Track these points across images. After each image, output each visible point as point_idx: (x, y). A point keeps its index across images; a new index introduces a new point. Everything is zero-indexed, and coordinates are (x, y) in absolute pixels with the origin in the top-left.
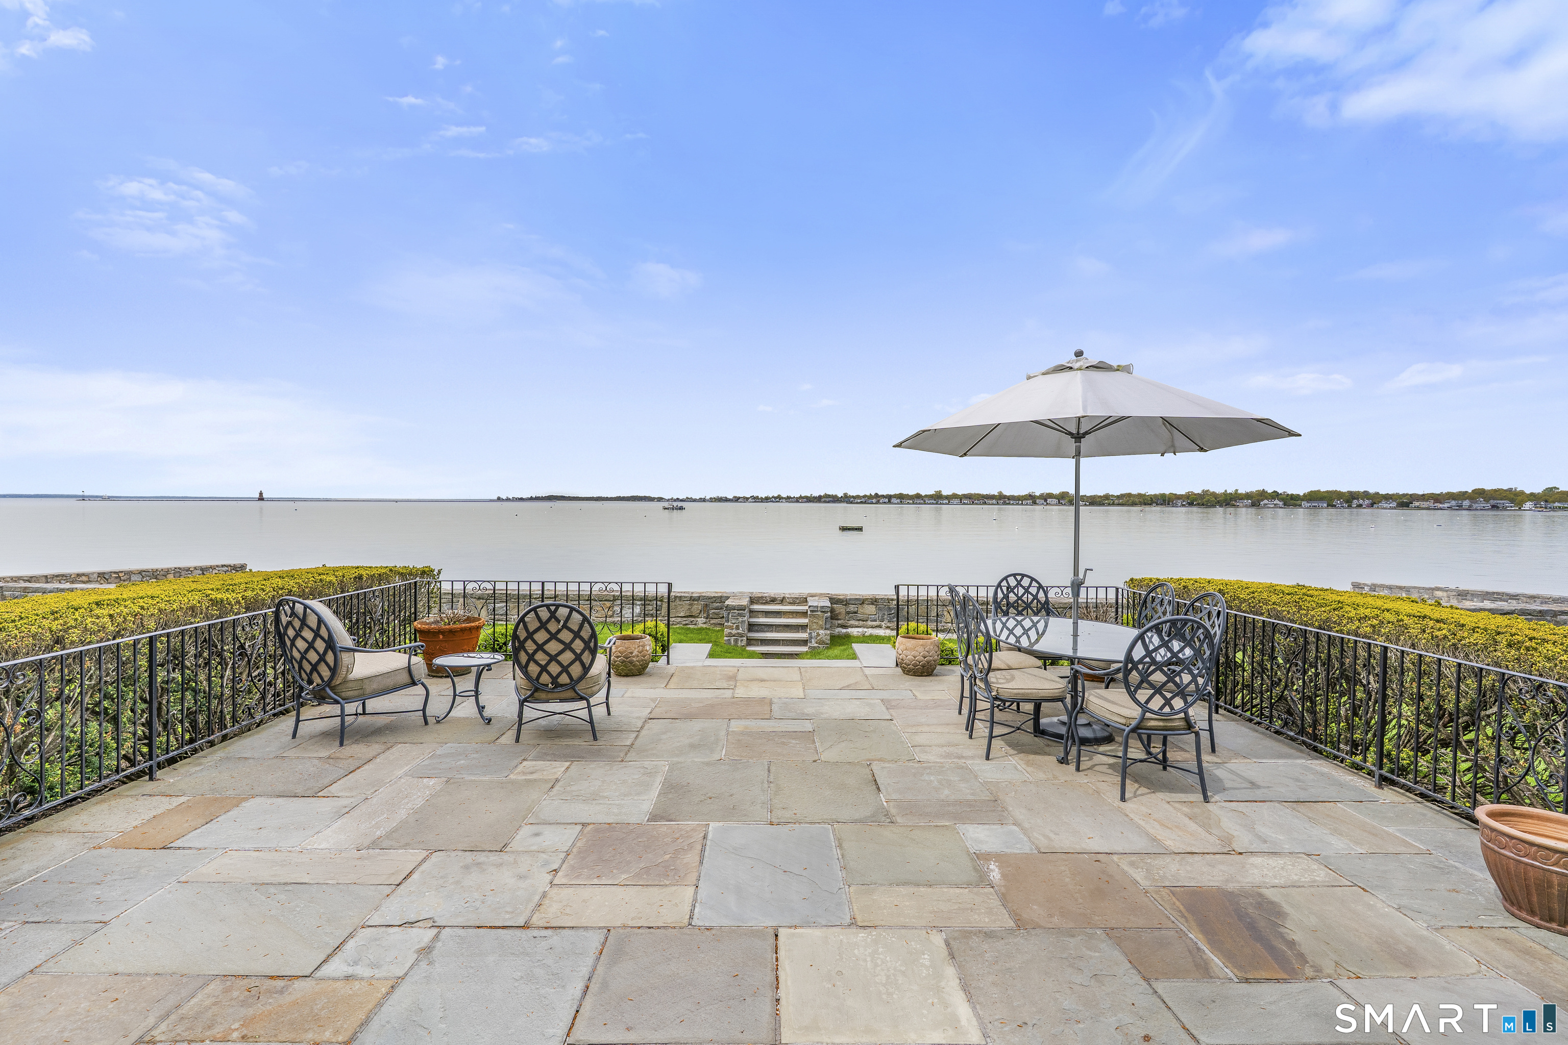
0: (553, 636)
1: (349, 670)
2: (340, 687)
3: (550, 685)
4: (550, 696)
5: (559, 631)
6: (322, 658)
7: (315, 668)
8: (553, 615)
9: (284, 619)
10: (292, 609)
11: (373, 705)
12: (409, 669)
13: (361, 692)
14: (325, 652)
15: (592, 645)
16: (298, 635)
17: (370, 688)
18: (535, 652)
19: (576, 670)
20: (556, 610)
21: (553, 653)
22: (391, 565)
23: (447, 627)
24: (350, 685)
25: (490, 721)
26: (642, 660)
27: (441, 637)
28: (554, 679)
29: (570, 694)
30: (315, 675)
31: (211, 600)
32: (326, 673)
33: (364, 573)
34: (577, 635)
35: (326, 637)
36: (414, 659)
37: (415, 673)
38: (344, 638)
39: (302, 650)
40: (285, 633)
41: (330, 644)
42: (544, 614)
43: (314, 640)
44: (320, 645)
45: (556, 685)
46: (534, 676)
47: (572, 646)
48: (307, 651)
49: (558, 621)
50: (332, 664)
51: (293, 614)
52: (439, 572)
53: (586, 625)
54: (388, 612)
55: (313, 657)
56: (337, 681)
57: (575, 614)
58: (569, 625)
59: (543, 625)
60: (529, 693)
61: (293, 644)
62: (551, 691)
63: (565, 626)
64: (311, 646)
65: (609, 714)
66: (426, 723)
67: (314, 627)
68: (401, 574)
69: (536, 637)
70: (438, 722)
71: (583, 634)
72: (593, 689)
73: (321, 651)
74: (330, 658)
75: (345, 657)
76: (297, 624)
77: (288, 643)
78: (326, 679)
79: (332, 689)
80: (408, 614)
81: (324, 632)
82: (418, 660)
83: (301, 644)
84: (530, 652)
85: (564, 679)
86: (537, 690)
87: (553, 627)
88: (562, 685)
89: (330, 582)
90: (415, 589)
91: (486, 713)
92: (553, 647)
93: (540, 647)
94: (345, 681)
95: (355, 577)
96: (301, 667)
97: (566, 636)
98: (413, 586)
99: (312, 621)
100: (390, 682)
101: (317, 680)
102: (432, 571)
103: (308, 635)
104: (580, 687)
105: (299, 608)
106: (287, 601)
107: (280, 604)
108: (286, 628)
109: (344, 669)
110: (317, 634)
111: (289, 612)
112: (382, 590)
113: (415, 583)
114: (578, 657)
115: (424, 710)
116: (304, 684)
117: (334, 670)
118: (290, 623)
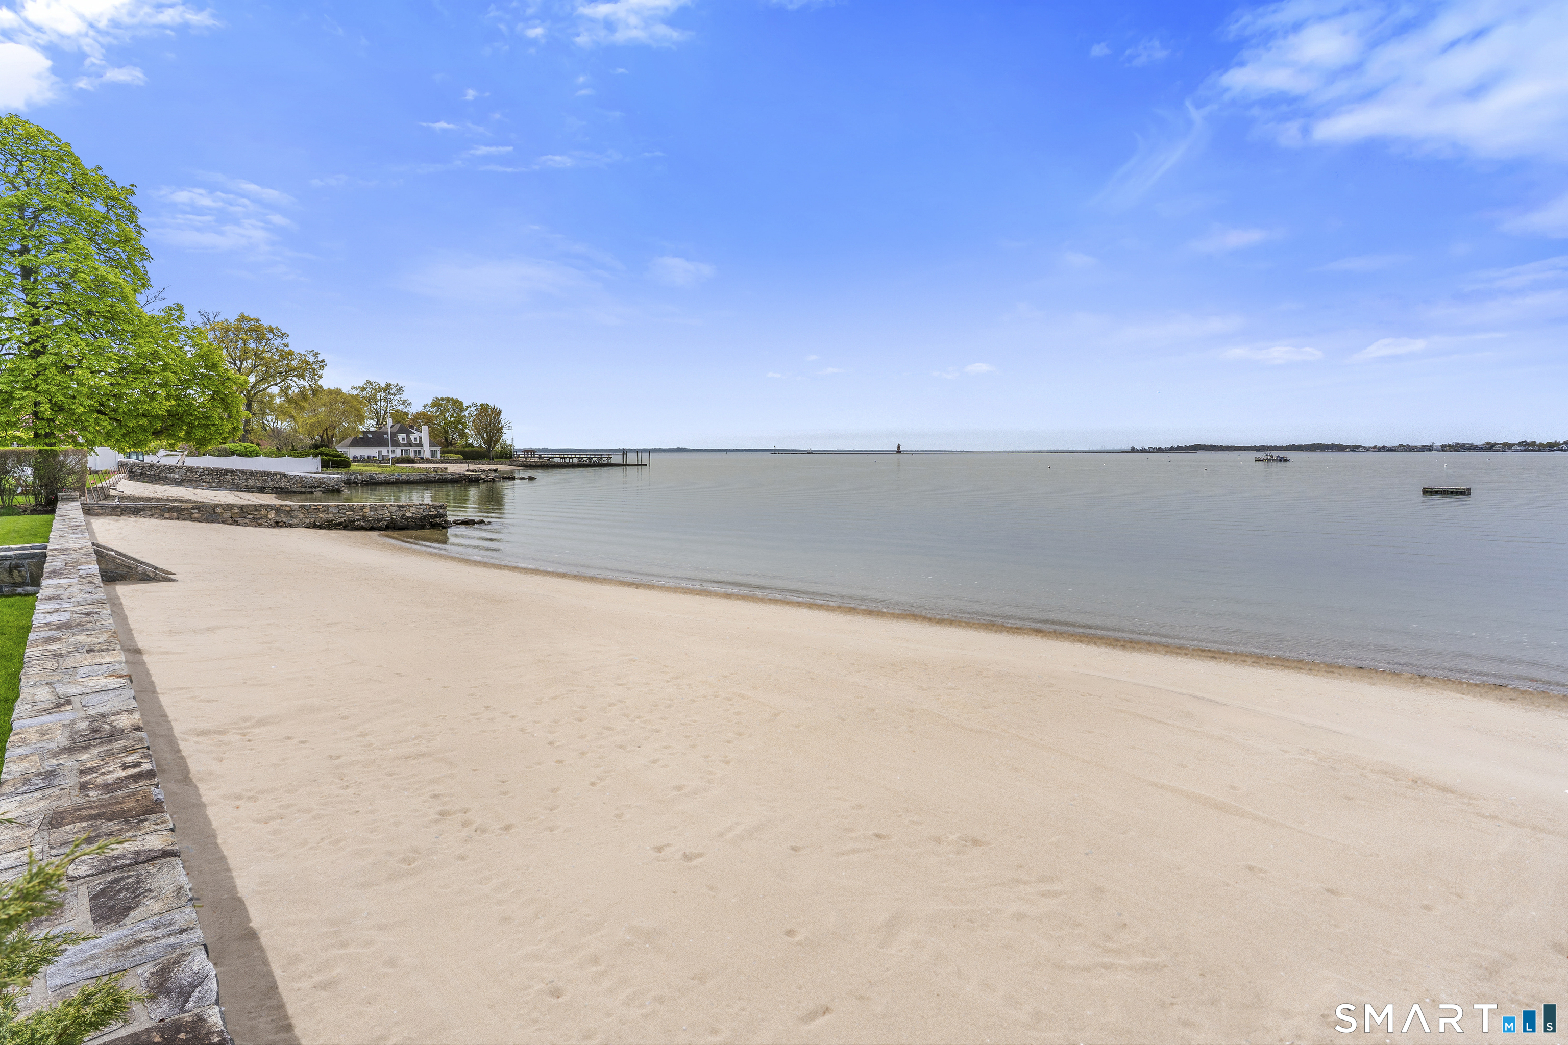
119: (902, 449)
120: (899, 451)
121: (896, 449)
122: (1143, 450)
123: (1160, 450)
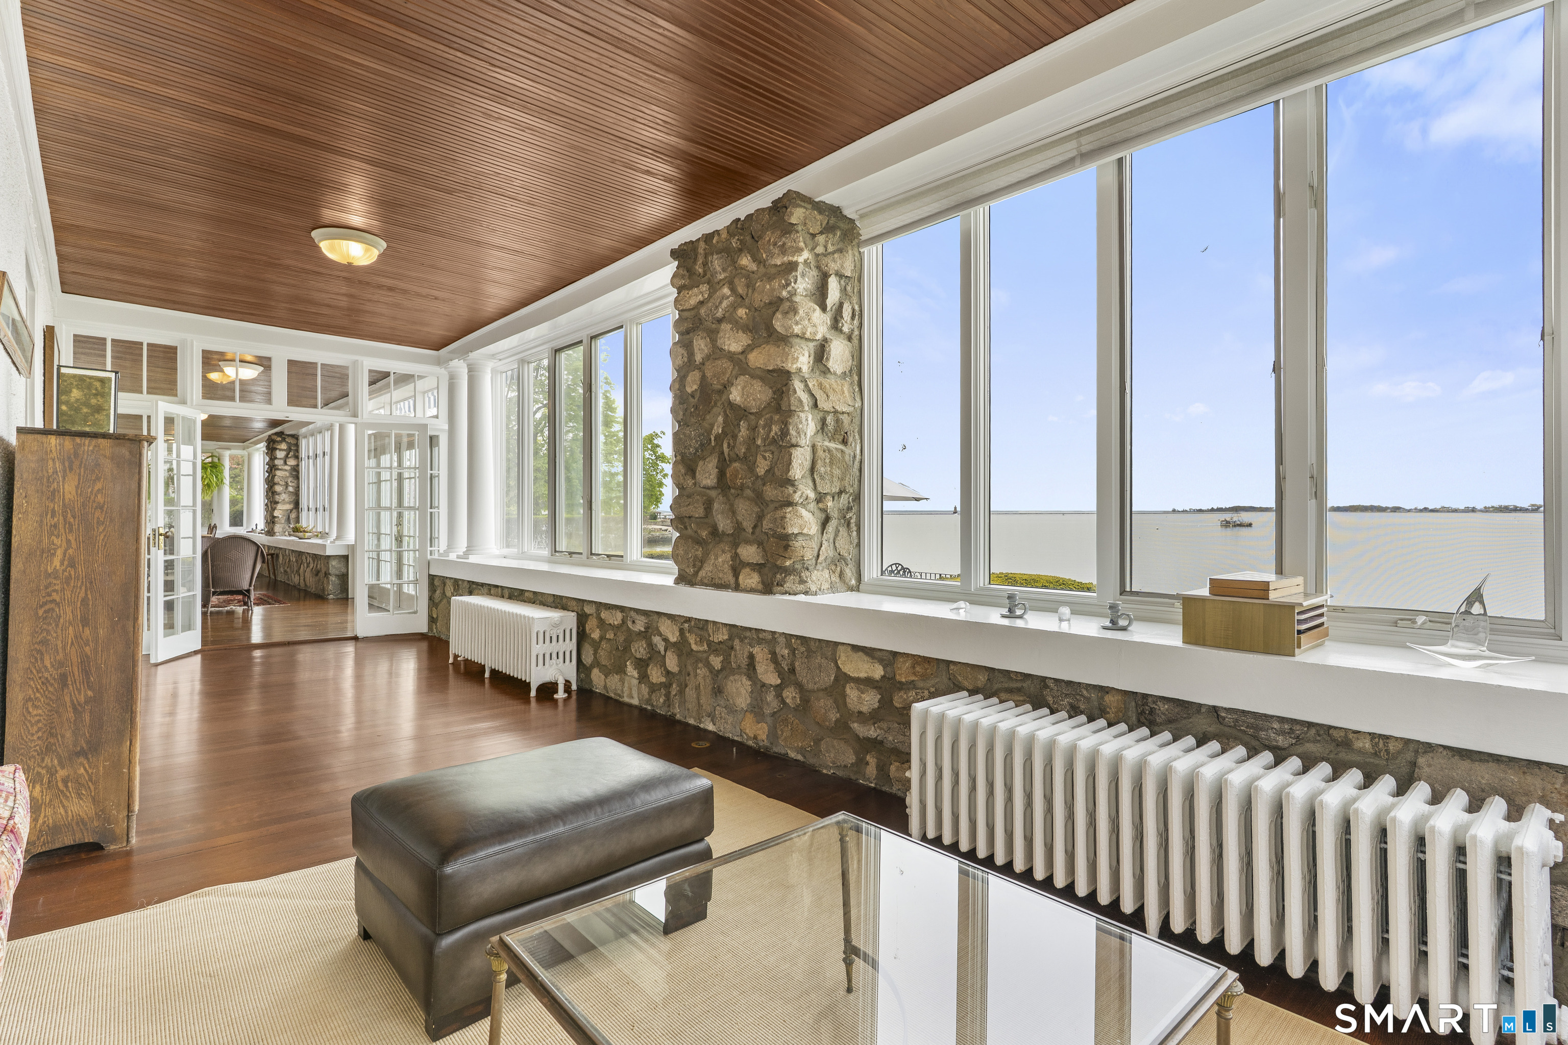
123: (1200, 511)
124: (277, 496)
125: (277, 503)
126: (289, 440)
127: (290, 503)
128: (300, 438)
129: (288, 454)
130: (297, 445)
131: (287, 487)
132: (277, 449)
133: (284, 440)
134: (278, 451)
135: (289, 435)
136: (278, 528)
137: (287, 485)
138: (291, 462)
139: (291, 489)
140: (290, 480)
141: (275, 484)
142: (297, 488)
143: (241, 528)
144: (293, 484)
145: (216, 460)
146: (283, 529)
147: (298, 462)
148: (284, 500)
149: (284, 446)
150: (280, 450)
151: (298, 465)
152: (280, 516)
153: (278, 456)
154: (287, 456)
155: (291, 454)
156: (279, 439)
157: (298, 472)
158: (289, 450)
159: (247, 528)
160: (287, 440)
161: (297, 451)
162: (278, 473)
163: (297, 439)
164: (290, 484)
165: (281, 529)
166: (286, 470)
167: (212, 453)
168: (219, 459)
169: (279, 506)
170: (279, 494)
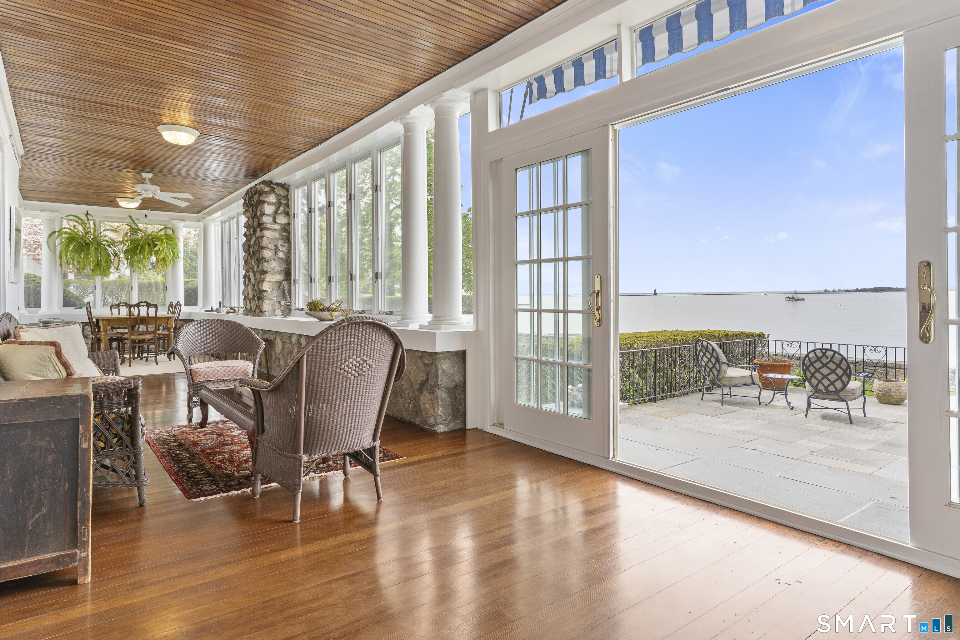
0: (825, 365)
1: (725, 373)
2: (721, 380)
3: (824, 391)
4: (824, 396)
5: (828, 363)
6: (714, 366)
7: (711, 370)
8: (824, 354)
9: (699, 348)
10: (702, 344)
11: (735, 391)
12: (752, 376)
13: (730, 383)
14: (715, 363)
15: (848, 372)
16: (704, 355)
17: (735, 382)
18: (815, 372)
19: (839, 384)
20: (826, 352)
21: (825, 374)
22: (742, 331)
23: (772, 363)
24: (725, 379)
25: (793, 408)
26: (899, 396)
27: (769, 368)
28: (826, 388)
29: (835, 397)
30: (711, 373)
31: (671, 339)
32: (716, 373)
33: (729, 333)
34: (838, 366)
35: (716, 357)
36: (754, 373)
37: (754, 379)
38: (723, 358)
39: (706, 362)
40: (699, 354)
41: (718, 360)
42: (819, 354)
43: (711, 358)
44: (713, 360)
45: (827, 391)
46: (815, 384)
47: (836, 371)
48: (708, 362)
49: (827, 358)
50: (718, 369)
51: (703, 346)
52: (768, 336)
53: (844, 361)
54: (741, 354)
55: (710, 365)
56: (720, 377)
57: (836, 355)
58: (833, 360)
59: (819, 359)
60: (812, 393)
61: (702, 359)
62: (825, 393)
63: (831, 361)
64: (710, 360)
65: (865, 416)
66: (760, 404)
67: (711, 352)
68: (747, 335)
69: (815, 365)
70: (766, 405)
71: (842, 366)
72: (850, 396)
73: (714, 363)
74: (717, 366)
75: (724, 367)
76: (704, 350)
77: (700, 358)
78: (715, 375)
79: (718, 380)
80: (751, 356)
81: (715, 354)
82: (755, 373)
83: (705, 359)
84: (812, 372)
85: (832, 388)
86: (816, 392)
87: (824, 360)
88: (831, 392)
89: (714, 336)
90: (755, 344)
91: (792, 405)
92: (825, 371)
93: (817, 370)
94: (723, 377)
95: (725, 335)
96: (705, 369)
97: (832, 366)
98: (753, 342)
99: (710, 349)
100: (743, 381)
101: (712, 375)
102: (764, 335)
103: (708, 355)
104: (842, 394)
105: (705, 343)
106: (700, 340)
107: (697, 342)
108: (699, 352)
109: (723, 372)
110: (712, 355)
111: (701, 345)
112: (738, 342)
113: (755, 340)
114: (840, 378)
115: (759, 398)
116: (706, 377)
117: (719, 371)
118: (701, 350)
119: (657, 292)
120: (655, 294)
121: (653, 292)
122: (834, 292)
123: (847, 291)
124: (265, 264)
125: (264, 272)
126: (278, 190)
127: (279, 273)
128: (292, 188)
129: (277, 209)
130: (287, 198)
131: (276, 252)
132: (264, 202)
133: (273, 190)
134: (266, 205)
135: (279, 185)
136: (267, 306)
137: (276, 250)
138: (282, 220)
139: (281, 255)
140: (280, 242)
141: (263, 248)
142: (289, 253)
143: (196, 307)
144: (284, 249)
145: (170, 232)
146: (273, 306)
147: (289, 219)
148: (273, 269)
149: (272, 198)
150: (270, 203)
151: (289, 224)
152: (269, 290)
153: (267, 212)
154: (276, 212)
155: (281, 209)
156: (267, 189)
157: (289, 233)
158: (279, 204)
159: (204, 306)
160: (276, 191)
161: (287, 205)
162: (267, 233)
163: (287, 190)
164: (280, 248)
165: (270, 307)
166: (275, 230)
167: (165, 225)
168: (173, 231)
169: (268, 277)
170: (268, 261)
